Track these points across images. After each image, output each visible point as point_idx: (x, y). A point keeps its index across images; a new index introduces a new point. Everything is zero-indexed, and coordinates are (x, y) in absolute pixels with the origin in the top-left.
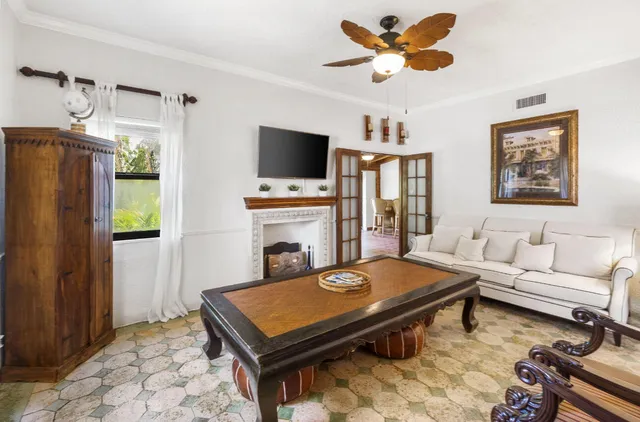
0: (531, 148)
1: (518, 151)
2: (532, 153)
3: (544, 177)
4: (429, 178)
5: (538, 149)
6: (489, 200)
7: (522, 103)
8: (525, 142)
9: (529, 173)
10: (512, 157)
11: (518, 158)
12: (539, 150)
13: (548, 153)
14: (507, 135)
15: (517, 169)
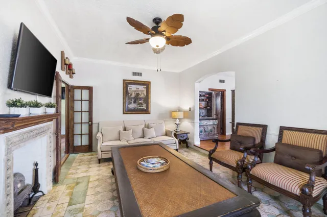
0: (138, 92)
1: (133, 92)
2: (138, 94)
3: (141, 104)
4: (90, 101)
5: (140, 92)
6: (122, 113)
7: (135, 74)
8: (135, 89)
9: (137, 102)
10: (131, 95)
11: (133, 95)
12: (140, 94)
13: (143, 95)
14: (129, 86)
15: (133, 100)
